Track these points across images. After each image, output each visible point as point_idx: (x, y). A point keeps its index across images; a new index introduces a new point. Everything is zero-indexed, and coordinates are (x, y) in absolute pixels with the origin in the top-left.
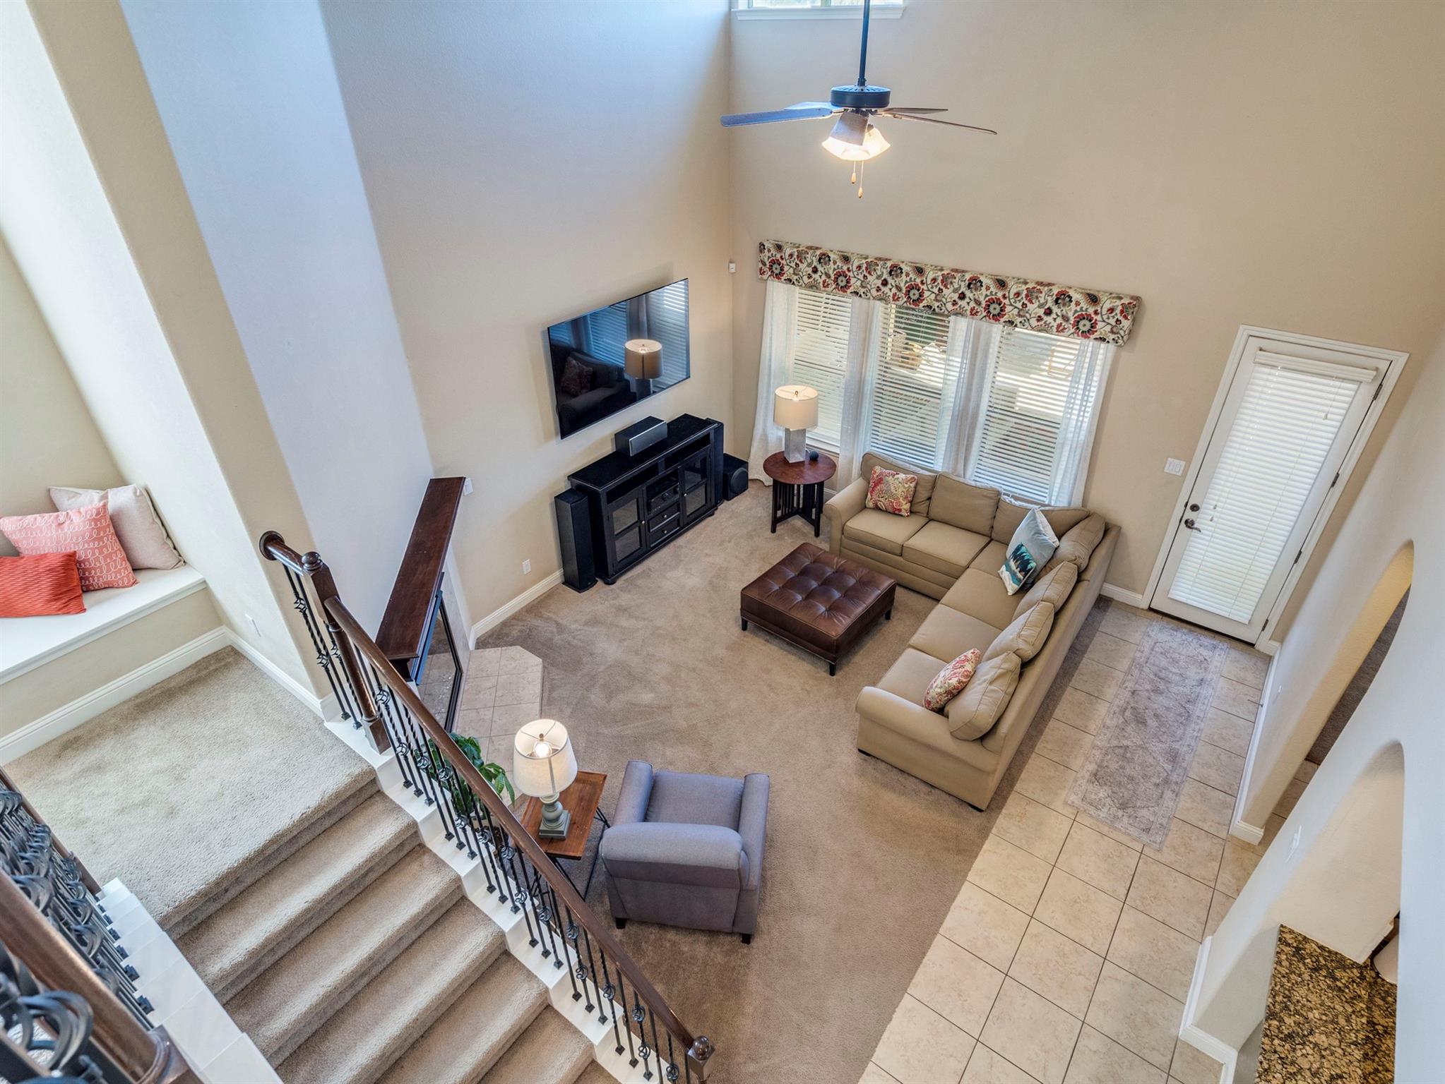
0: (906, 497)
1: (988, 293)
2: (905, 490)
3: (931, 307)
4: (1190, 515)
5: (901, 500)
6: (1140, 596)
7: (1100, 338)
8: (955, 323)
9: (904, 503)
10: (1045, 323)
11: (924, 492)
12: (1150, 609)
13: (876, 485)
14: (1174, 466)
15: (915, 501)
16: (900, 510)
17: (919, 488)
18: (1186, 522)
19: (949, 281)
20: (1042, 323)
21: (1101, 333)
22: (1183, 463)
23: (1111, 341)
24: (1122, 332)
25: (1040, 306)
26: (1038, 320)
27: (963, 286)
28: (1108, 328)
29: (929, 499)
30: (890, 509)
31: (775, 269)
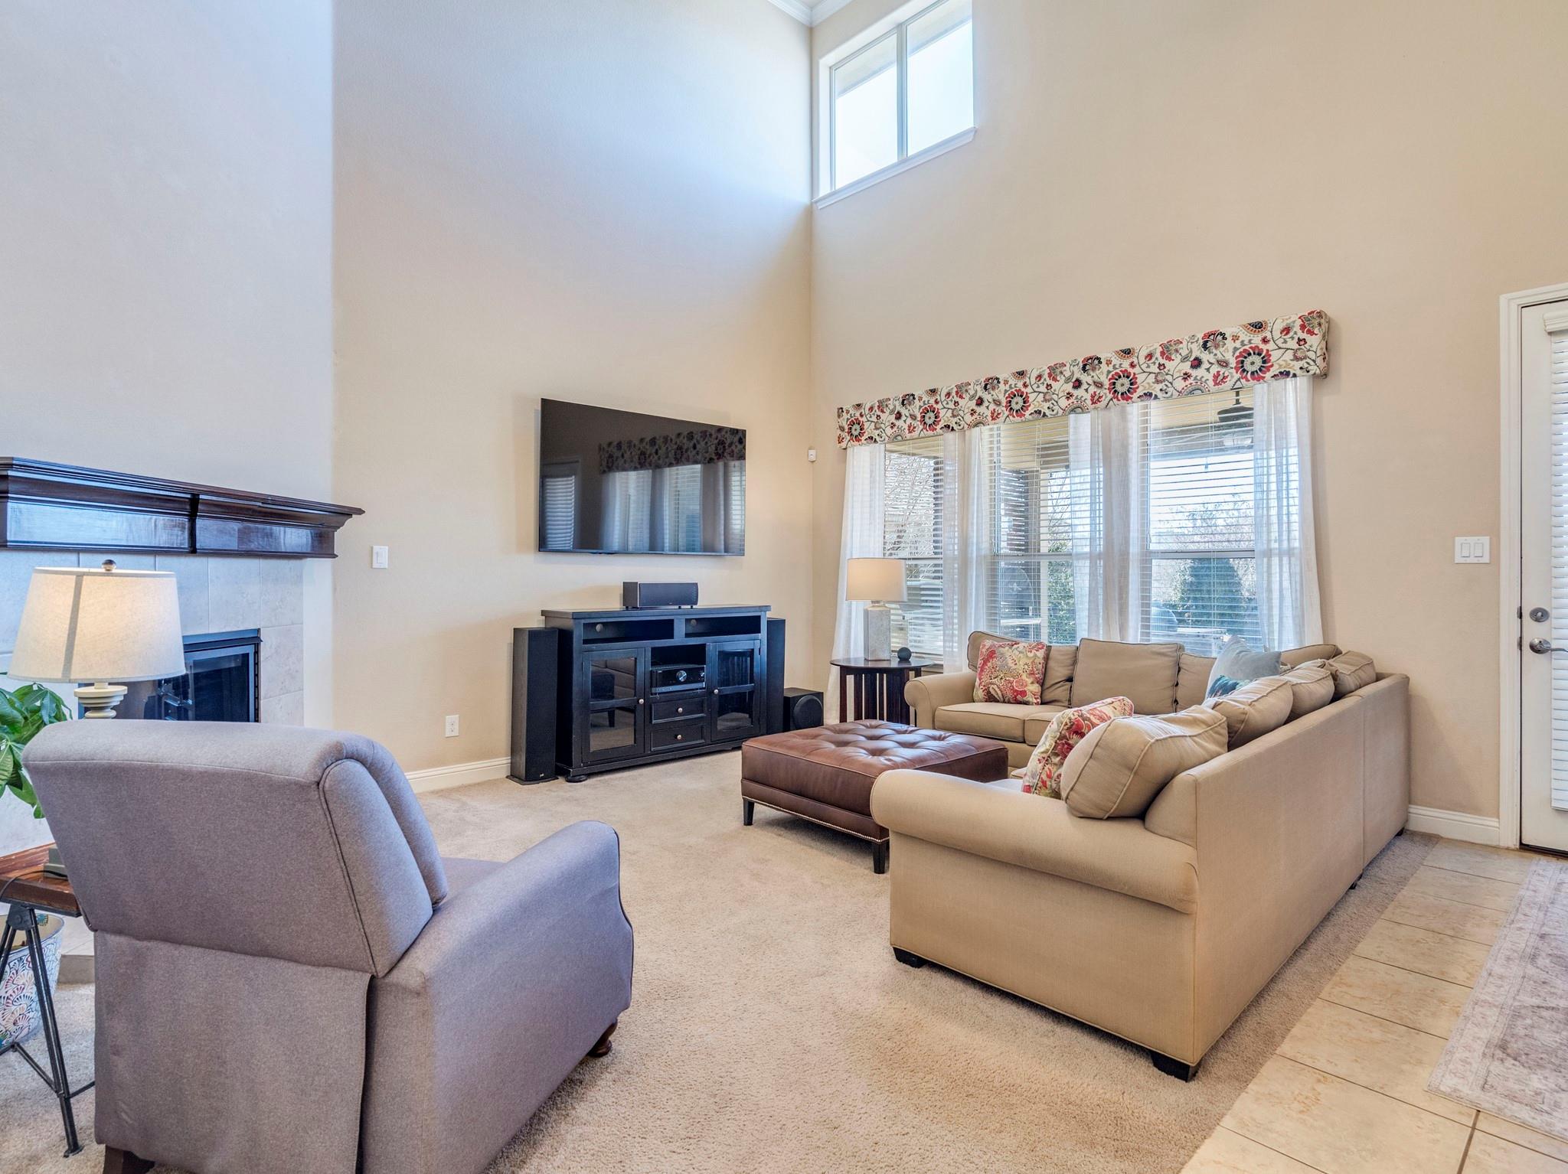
0: (1032, 674)
1: (1111, 368)
2: (1029, 662)
3: (1040, 412)
4: (1535, 632)
5: (1024, 677)
6: (1492, 822)
7: (1281, 373)
8: (1076, 420)
9: (1029, 681)
10: (1195, 379)
11: (1060, 669)
12: (1524, 847)
13: (985, 662)
14: (1471, 548)
15: (1048, 684)
16: (1024, 693)
17: (1051, 664)
18: (1533, 648)
19: (1058, 371)
20: (1191, 380)
21: (1280, 366)
22: (1486, 540)
23: (1298, 372)
24: (1311, 355)
25: (1184, 359)
26: (1185, 379)
27: (1076, 372)
28: (1289, 355)
29: (1070, 680)
30: (1009, 695)
31: (854, 431)
